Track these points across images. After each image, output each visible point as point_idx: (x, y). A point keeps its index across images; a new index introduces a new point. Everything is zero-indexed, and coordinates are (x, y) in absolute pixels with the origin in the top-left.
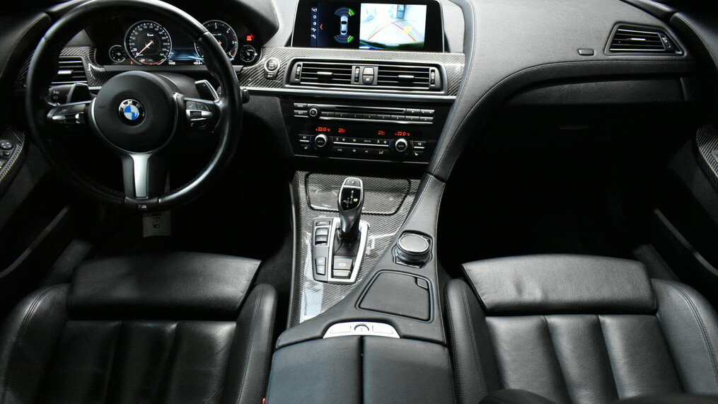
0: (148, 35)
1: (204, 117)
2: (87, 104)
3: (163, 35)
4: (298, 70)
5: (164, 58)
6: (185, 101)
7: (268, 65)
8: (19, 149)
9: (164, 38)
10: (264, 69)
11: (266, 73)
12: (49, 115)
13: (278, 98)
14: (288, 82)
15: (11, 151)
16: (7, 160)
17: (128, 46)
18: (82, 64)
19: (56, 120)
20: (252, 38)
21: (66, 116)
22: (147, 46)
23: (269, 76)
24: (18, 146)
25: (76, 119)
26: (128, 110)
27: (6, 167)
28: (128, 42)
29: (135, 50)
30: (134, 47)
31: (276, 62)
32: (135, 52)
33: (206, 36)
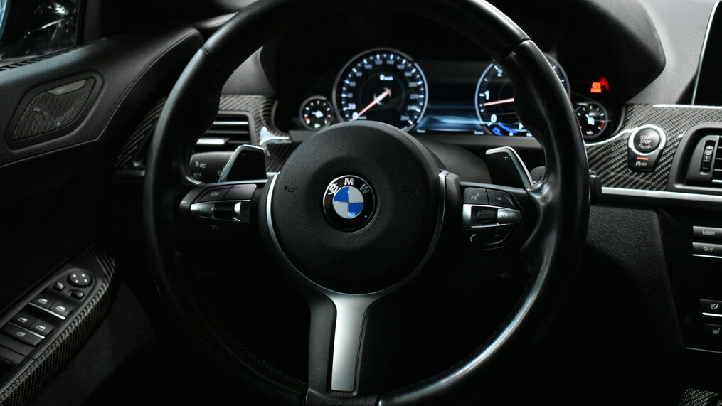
0: (382, 77)
1: (503, 220)
2: (260, 186)
3: (413, 79)
4: (708, 153)
5: (409, 125)
6: (462, 188)
7: (637, 140)
8: (102, 288)
9: (412, 85)
10: (629, 150)
11: (631, 158)
12: (183, 202)
13: (655, 214)
14: (684, 177)
15: (87, 290)
16: (79, 306)
17: (339, 99)
18: (246, 128)
19: (197, 212)
20: (602, 87)
21: (216, 205)
22: (377, 100)
23: (638, 164)
24: (100, 282)
25: (234, 213)
26: (343, 197)
27: (73, 318)
28: (339, 92)
29: (352, 106)
30: (349, 101)
31: (657, 134)
32: (351, 112)
33: (525, 47)
